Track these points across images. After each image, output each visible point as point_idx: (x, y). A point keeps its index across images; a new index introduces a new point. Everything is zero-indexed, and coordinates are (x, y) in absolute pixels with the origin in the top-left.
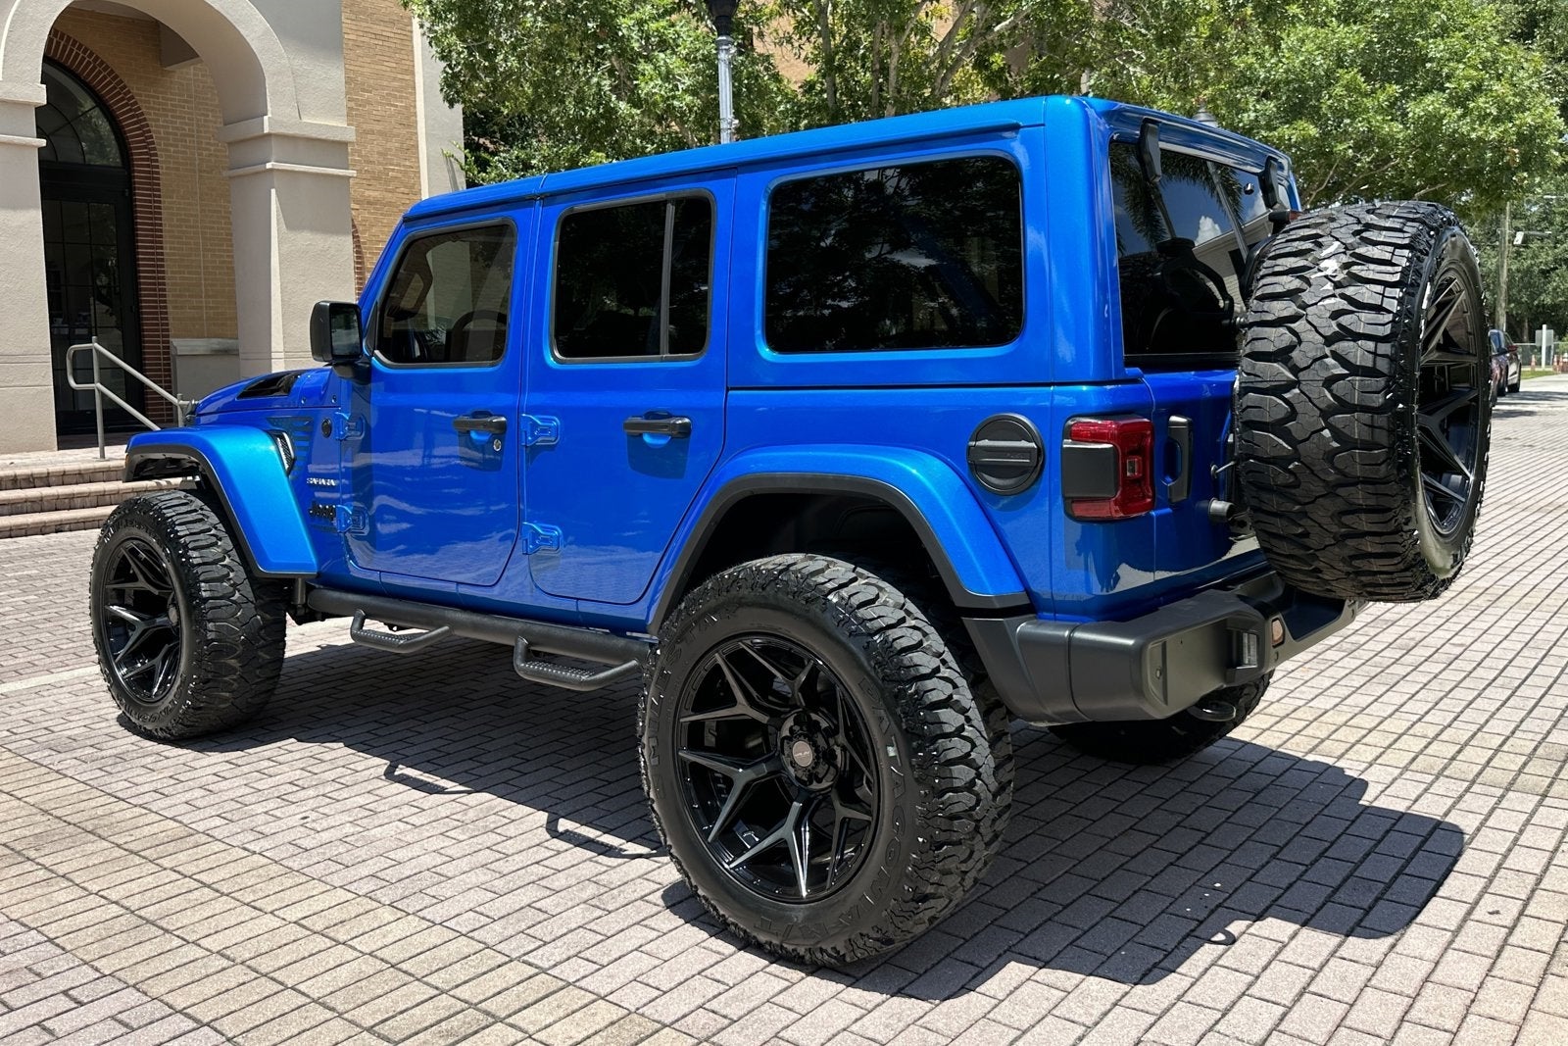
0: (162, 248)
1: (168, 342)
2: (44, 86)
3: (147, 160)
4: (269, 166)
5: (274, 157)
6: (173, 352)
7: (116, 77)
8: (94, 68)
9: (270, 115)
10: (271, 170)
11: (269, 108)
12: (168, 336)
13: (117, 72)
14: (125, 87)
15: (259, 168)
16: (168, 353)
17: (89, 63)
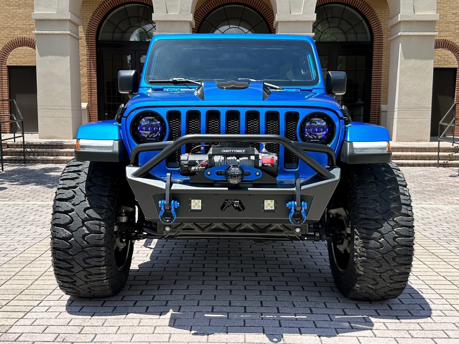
0: (381, 71)
1: (380, 106)
2: (316, 14)
3: (379, 37)
4: (399, 34)
5: (401, 31)
6: (381, 109)
7: (371, 7)
8: (363, 5)
9: (401, 14)
10: (400, 35)
11: (401, 11)
12: (380, 104)
13: (371, 6)
14: (373, 11)
15: (396, 36)
16: (379, 110)
17: (361, 4)
